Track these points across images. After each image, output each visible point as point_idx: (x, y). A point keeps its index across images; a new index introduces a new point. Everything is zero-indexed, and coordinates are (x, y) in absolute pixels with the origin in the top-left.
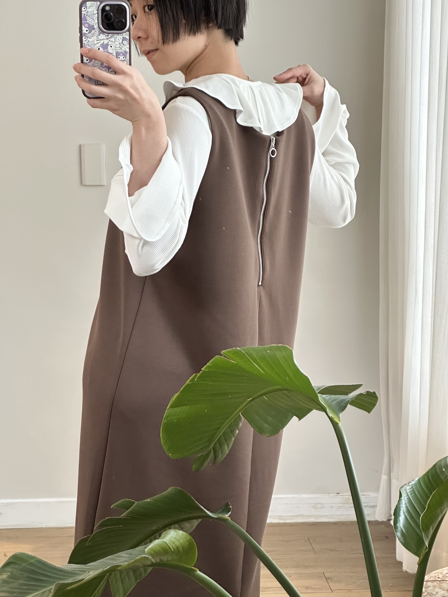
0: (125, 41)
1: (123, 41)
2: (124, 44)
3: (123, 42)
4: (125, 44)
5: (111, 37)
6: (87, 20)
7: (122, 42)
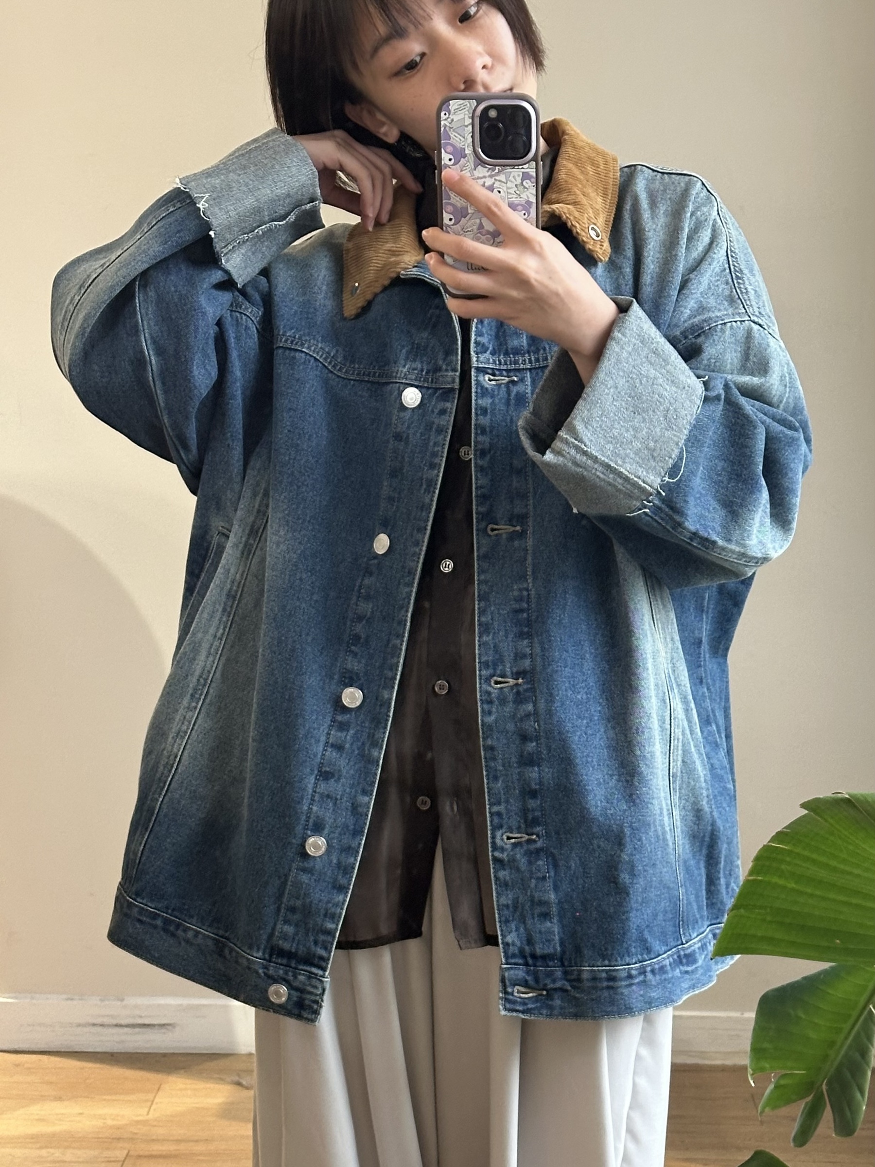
0: (528, 181)
1: (522, 180)
2: (525, 187)
3: (524, 183)
4: (527, 186)
5: (499, 172)
6: (450, 138)
7: (522, 183)
